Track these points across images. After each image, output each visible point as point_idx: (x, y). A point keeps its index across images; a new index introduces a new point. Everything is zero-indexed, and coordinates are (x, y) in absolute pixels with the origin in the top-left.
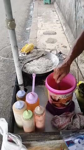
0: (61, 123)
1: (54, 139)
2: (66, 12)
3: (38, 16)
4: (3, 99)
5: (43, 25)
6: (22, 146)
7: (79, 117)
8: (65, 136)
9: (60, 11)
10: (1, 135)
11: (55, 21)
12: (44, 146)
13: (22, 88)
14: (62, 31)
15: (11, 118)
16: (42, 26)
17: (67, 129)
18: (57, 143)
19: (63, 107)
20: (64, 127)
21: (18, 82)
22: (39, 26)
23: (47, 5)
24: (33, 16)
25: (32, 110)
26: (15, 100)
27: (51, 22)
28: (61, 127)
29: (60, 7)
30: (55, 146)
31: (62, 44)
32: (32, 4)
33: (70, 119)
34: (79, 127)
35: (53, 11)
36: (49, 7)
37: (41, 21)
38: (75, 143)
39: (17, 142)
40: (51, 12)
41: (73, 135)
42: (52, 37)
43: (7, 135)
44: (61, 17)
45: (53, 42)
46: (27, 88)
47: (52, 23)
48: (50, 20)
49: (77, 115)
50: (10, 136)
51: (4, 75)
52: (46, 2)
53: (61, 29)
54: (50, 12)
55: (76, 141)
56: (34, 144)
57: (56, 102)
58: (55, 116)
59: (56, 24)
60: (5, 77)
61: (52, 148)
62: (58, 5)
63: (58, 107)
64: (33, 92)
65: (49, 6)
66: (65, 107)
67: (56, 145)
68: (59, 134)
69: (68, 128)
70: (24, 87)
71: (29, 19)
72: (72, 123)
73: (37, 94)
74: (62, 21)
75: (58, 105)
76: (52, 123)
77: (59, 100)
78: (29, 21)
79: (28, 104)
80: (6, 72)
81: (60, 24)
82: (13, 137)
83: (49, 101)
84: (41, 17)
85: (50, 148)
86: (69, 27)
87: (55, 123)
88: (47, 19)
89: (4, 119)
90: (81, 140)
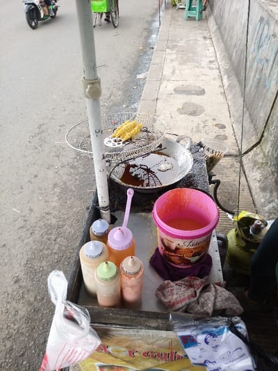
0: (175, 297)
1: (157, 328)
2: (233, 43)
3: (168, 48)
4: (69, 230)
5: (177, 71)
6: (90, 331)
7: (216, 291)
8: (178, 325)
9: (221, 40)
10: (53, 304)
11: (205, 62)
12: (135, 338)
13: (106, 214)
14: (220, 86)
15: (75, 272)
16: (173, 72)
17: (186, 311)
18: (161, 337)
19: (186, 264)
20: (180, 305)
21: (98, 202)
22: (167, 71)
23: (192, 23)
24: (155, 47)
25: (118, 263)
26: (87, 238)
27: (195, 64)
28: (173, 305)
29: (222, 29)
30: (158, 342)
31: (214, 120)
32: (157, 19)
33: (195, 292)
34: (210, 311)
35: (205, 38)
36: (195, 27)
37: (172, 61)
38: (199, 342)
39: (81, 322)
40: (199, 41)
41: (195, 326)
42: (192, 101)
43: (64, 306)
44: (220, 54)
45: (194, 113)
46: (116, 214)
47: (198, 67)
48: (196, 58)
49: (212, 286)
50: (68, 307)
51: (77, 177)
52: (190, 15)
53: (218, 83)
54: (196, 40)
55: (201, 338)
56: (115, 332)
57: (173, 254)
58: (166, 282)
59: (206, 71)
60: (78, 182)
61: (151, 346)
62: (217, 24)
63: (174, 263)
64: (124, 227)
65: (197, 25)
66: (189, 266)
67: (161, 342)
68: (168, 318)
69: (188, 310)
70: (111, 212)
71: (145, 53)
72: (198, 299)
73: (131, 232)
74: (223, 64)
75: (175, 259)
76: (157, 295)
77: (177, 249)
78: (147, 58)
79: (110, 250)
80: (81, 170)
81: (218, 71)
82: (75, 310)
83: (158, 248)
84: (175, 51)
85: (147, 346)
86: (236, 80)
87: (164, 296)
88: (188, 56)
89: (61, 273)
90: (210, 339)
